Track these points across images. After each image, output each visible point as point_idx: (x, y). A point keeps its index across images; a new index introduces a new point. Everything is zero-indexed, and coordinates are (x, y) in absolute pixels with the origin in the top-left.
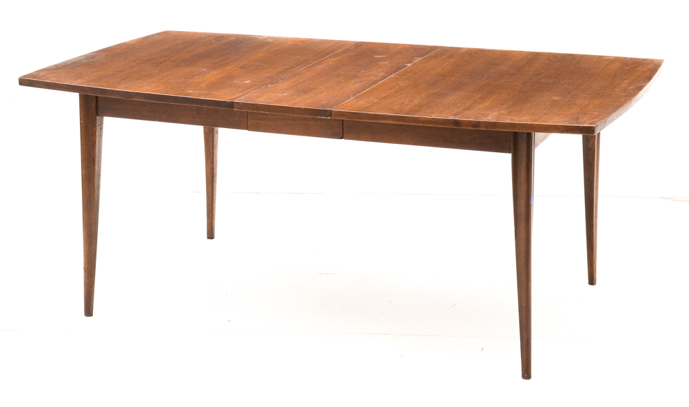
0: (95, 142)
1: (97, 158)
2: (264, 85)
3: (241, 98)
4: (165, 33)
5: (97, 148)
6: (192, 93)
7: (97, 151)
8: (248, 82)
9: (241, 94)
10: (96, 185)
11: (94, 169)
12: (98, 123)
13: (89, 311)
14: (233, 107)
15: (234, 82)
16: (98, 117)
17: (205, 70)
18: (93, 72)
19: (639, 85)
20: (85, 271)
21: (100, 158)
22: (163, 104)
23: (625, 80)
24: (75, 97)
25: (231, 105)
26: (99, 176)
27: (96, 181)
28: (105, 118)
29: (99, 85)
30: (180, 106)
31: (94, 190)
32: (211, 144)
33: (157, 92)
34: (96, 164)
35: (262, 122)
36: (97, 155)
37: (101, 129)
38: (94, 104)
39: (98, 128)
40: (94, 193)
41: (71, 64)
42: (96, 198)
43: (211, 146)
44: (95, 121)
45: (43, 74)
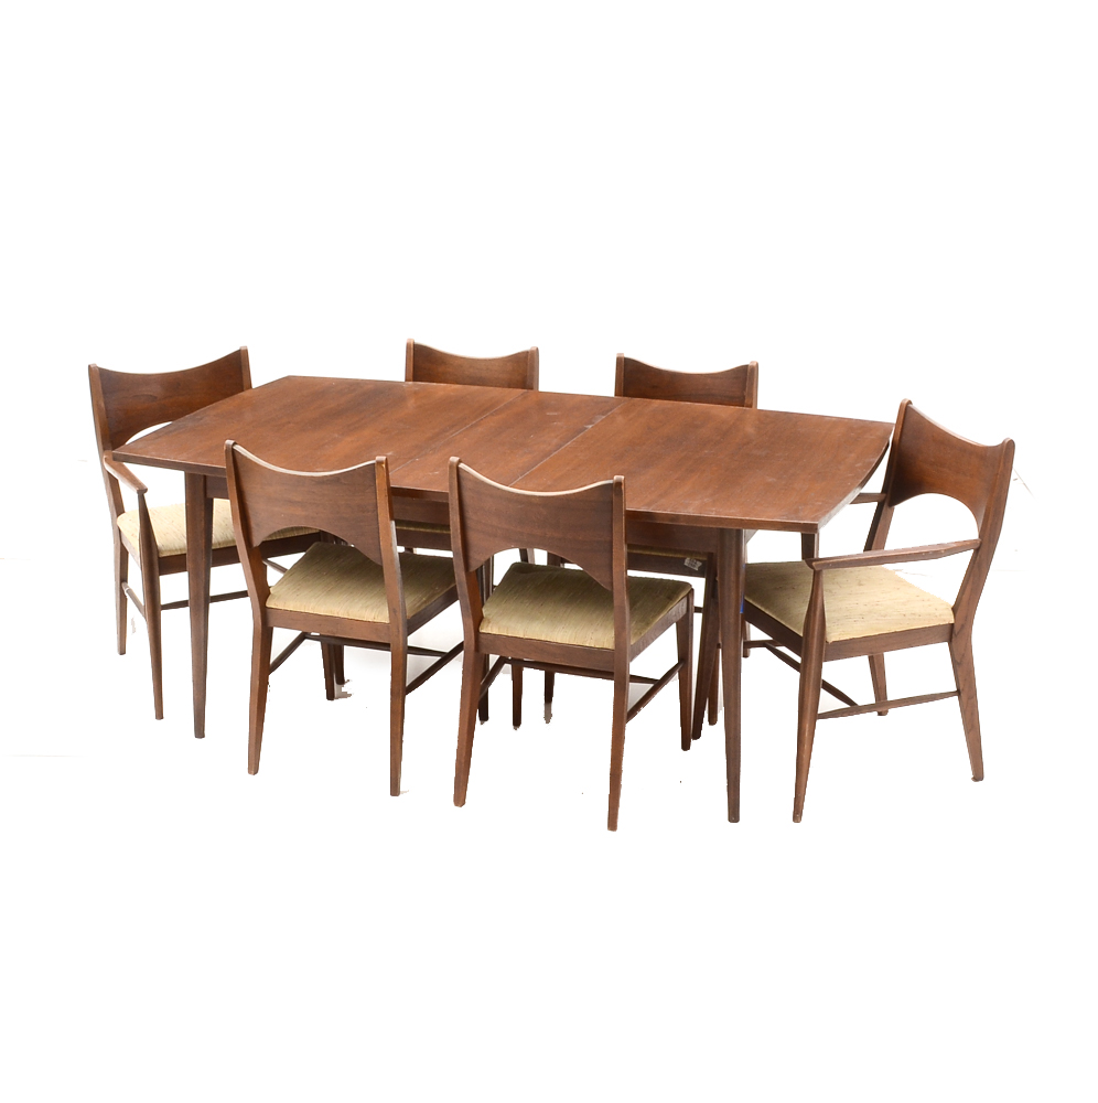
2: (410, 458)
8: (390, 453)
15: (375, 453)
17: (337, 436)
19: (867, 460)
23: (850, 452)
29: (207, 462)
38: (201, 488)
45: (141, 445)
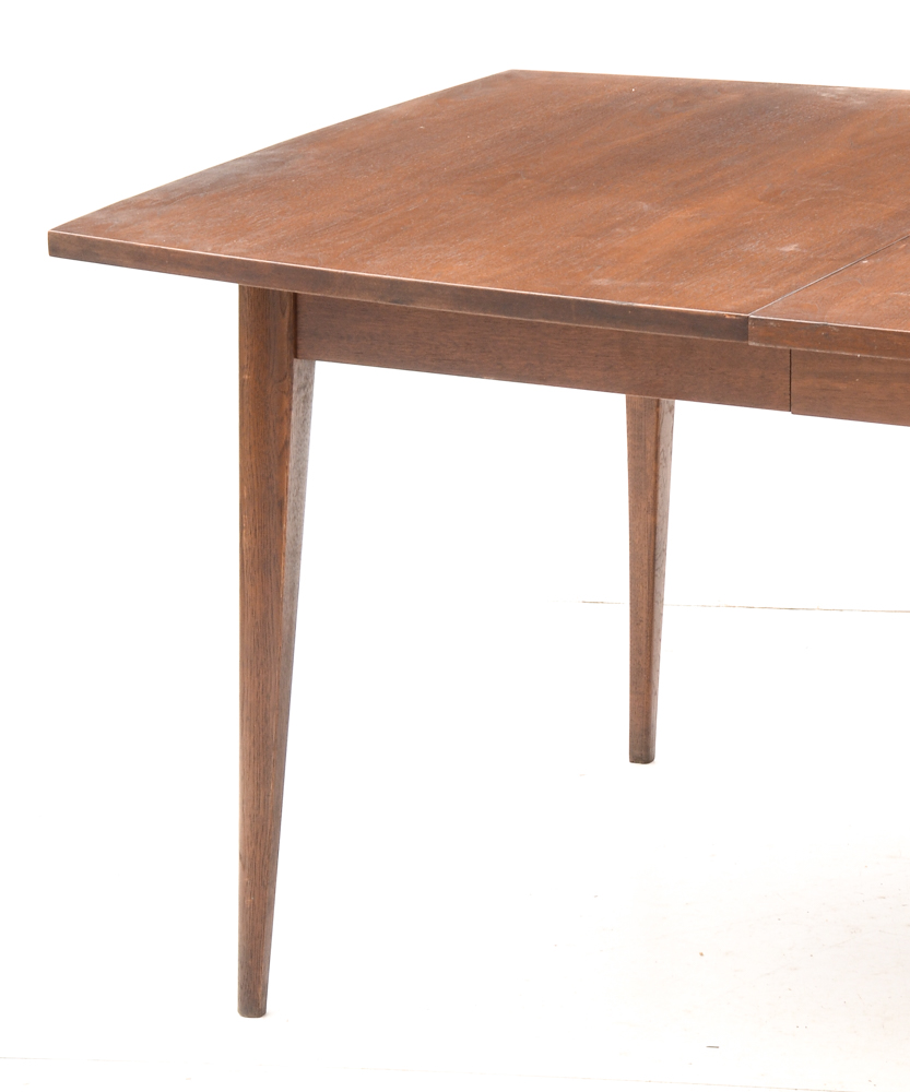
0: (287, 443)
1: (291, 497)
2: (846, 259)
3: (773, 305)
4: (510, 77)
5: (291, 465)
6: (609, 288)
7: (292, 474)
8: (792, 248)
9: (771, 291)
10: (286, 583)
11: (280, 532)
12: (297, 381)
13: (253, 1001)
14: (745, 335)
15: (750, 247)
16: (297, 363)
17: (645, 206)
18: (283, 213)
20: (243, 866)
21: (300, 495)
22: (509, 322)
24: (226, 295)
25: (739, 328)
26: (296, 554)
27: (286, 572)
28: (317, 362)
29: (305, 259)
30: (566, 328)
31: (280, 601)
32: (650, 447)
33: (492, 281)
34: (289, 514)
35: (842, 386)
36: (291, 485)
37: (307, 400)
38: (286, 320)
39: (296, 398)
40: (279, 610)
41: (213, 186)
42: (285, 626)
43: (650, 456)
44: (286, 376)
45: (124, 218)
